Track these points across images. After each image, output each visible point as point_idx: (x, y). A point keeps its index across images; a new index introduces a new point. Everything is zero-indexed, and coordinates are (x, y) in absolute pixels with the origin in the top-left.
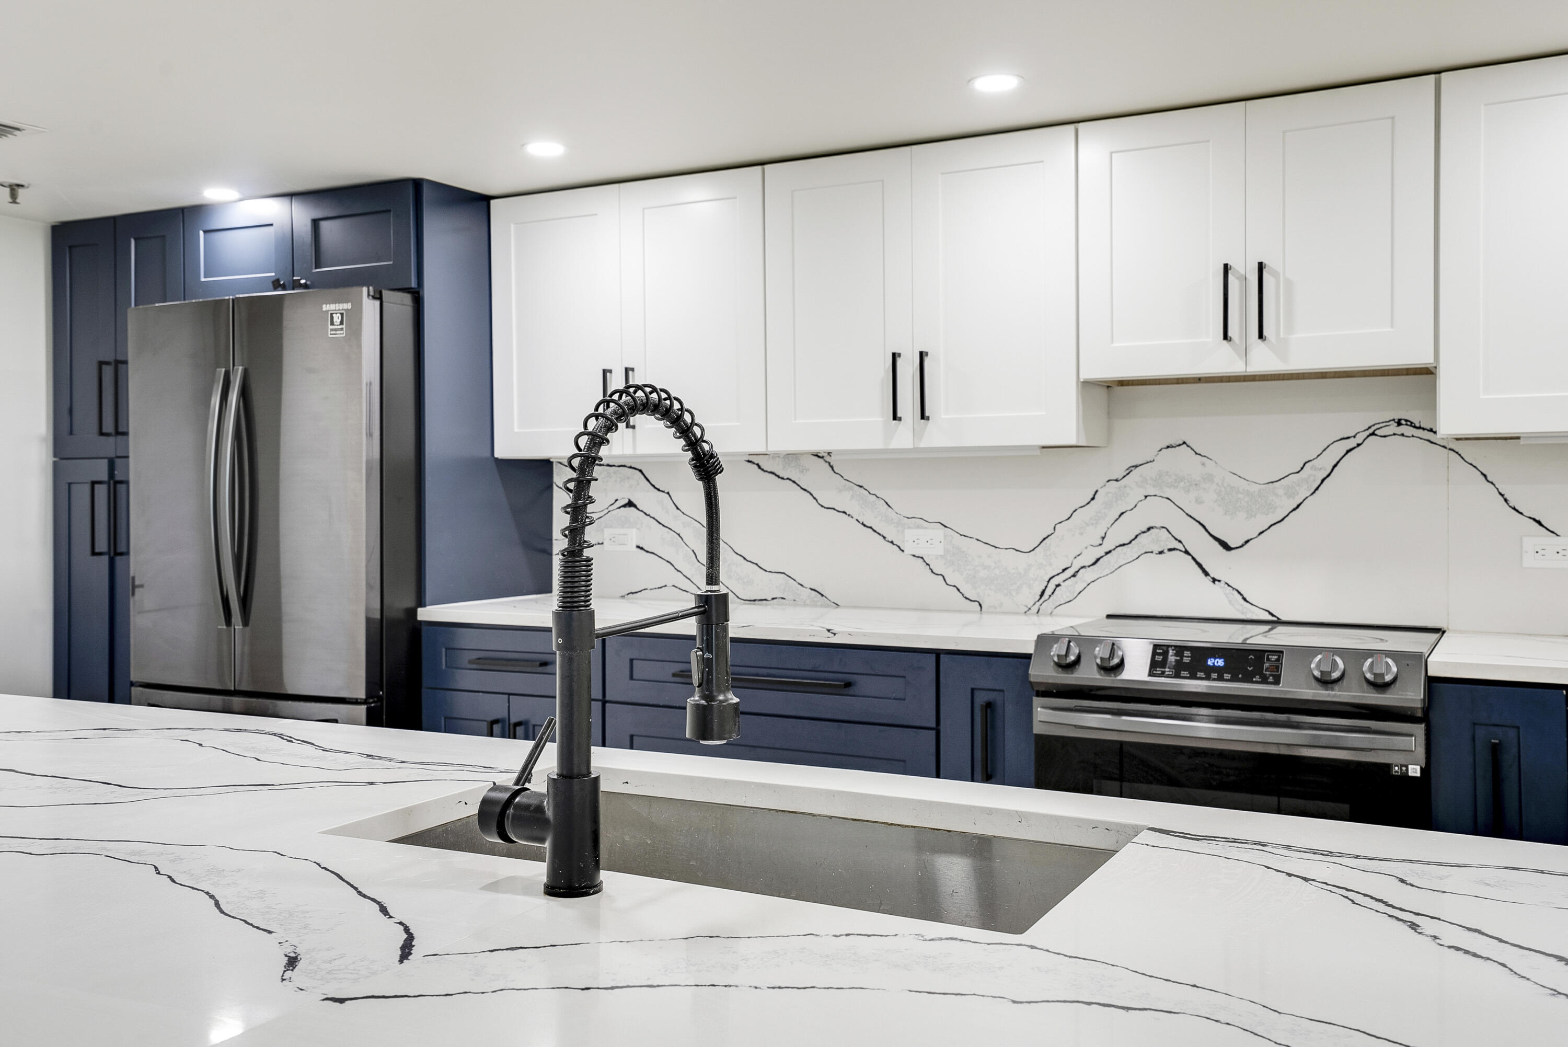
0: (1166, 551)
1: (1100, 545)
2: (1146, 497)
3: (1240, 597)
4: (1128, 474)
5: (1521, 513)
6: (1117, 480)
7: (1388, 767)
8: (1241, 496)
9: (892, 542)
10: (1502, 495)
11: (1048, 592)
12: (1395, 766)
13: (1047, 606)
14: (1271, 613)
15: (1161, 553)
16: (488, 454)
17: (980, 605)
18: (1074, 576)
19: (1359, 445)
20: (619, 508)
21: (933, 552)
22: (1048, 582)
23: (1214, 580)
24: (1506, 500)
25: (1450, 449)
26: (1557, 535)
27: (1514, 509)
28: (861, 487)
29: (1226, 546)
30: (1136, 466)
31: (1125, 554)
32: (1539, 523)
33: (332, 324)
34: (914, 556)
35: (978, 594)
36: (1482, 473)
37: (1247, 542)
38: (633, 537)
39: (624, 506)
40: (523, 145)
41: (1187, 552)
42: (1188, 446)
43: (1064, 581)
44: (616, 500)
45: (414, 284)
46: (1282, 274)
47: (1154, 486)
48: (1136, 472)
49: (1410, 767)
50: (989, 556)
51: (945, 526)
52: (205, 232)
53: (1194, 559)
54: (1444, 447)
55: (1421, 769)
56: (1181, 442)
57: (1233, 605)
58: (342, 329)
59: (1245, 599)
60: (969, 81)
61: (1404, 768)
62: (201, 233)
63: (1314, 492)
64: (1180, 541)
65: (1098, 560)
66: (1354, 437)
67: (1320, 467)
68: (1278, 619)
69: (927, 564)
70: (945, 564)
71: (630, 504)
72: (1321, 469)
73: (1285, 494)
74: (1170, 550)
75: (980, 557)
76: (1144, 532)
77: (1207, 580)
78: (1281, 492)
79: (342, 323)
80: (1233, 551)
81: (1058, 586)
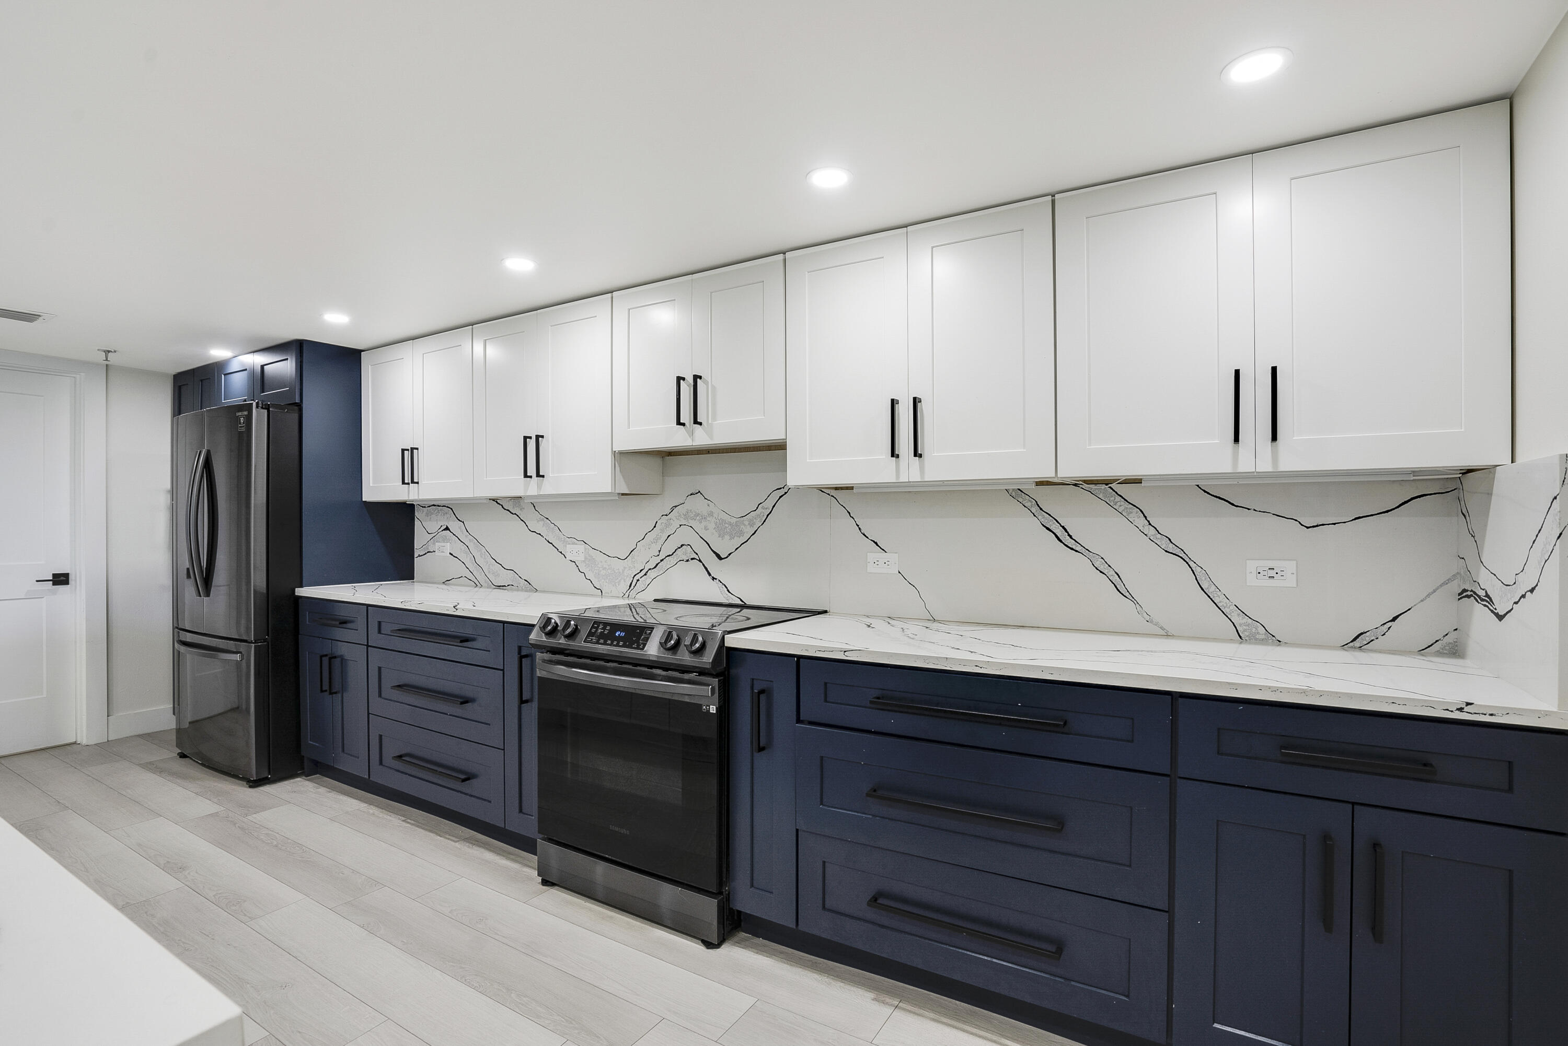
0: (690, 560)
1: (658, 555)
2: (680, 525)
3: (726, 589)
4: (672, 511)
5: (867, 537)
6: (666, 515)
7: (701, 706)
8: (727, 525)
9: (561, 552)
10: (858, 526)
11: (633, 584)
12: (704, 706)
13: (633, 593)
14: (741, 600)
15: (688, 561)
16: (360, 500)
17: (601, 592)
18: (645, 575)
19: (786, 493)
20: (442, 531)
21: (579, 558)
22: (633, 578)
23: (714, 579)
24: (860, 529)
25: (832, 496)
26: (886, 552)
27: (864, 534)
28: (547, 519)
29: (720, 558)
30: (676, 507)
31: (670, 561)
32: (876, 543)
33: (240, 424)
34: (571, 561)
35: (600, 585)
36: (848, 511)
37: (730, 554)
38: (448, 548)
39: (444, 530)
40: (320, 315)
41: (700, 561)
42: (701, 494)
43: (641, 578)
44: (441, 526)
45: (297, 401)
46: (710, 383)
47: (685, 519)
48: (676, 510)
49: (711, 706)
50: (605, 562)
51: (586, 543)
52: (225, 375)
53: (703, 565)
54: (828, 494)
55: (716, 708)
56: (698, 491)
57: (722, 594)
58: (243, 426)
59: (728, 591)
60: (502, 260)
61: (708, 707)
62: (223, 376)
63: (763, 523)
64: (697, 554)
65: (657, 565)
66: (783, 488)
67: (766, 507)
68: (745, 604)
69: (577, 566)
70: (585, 566)
71: (447, 529)
72: (767, 508)
73: (749, 524)
74: (692, 559)
75: (601, 562)
76: (679, 548)
77: (710, 578)
78: (747, 523)
79: (244, 424)
80: (723, 560)
81: (638, 580)
